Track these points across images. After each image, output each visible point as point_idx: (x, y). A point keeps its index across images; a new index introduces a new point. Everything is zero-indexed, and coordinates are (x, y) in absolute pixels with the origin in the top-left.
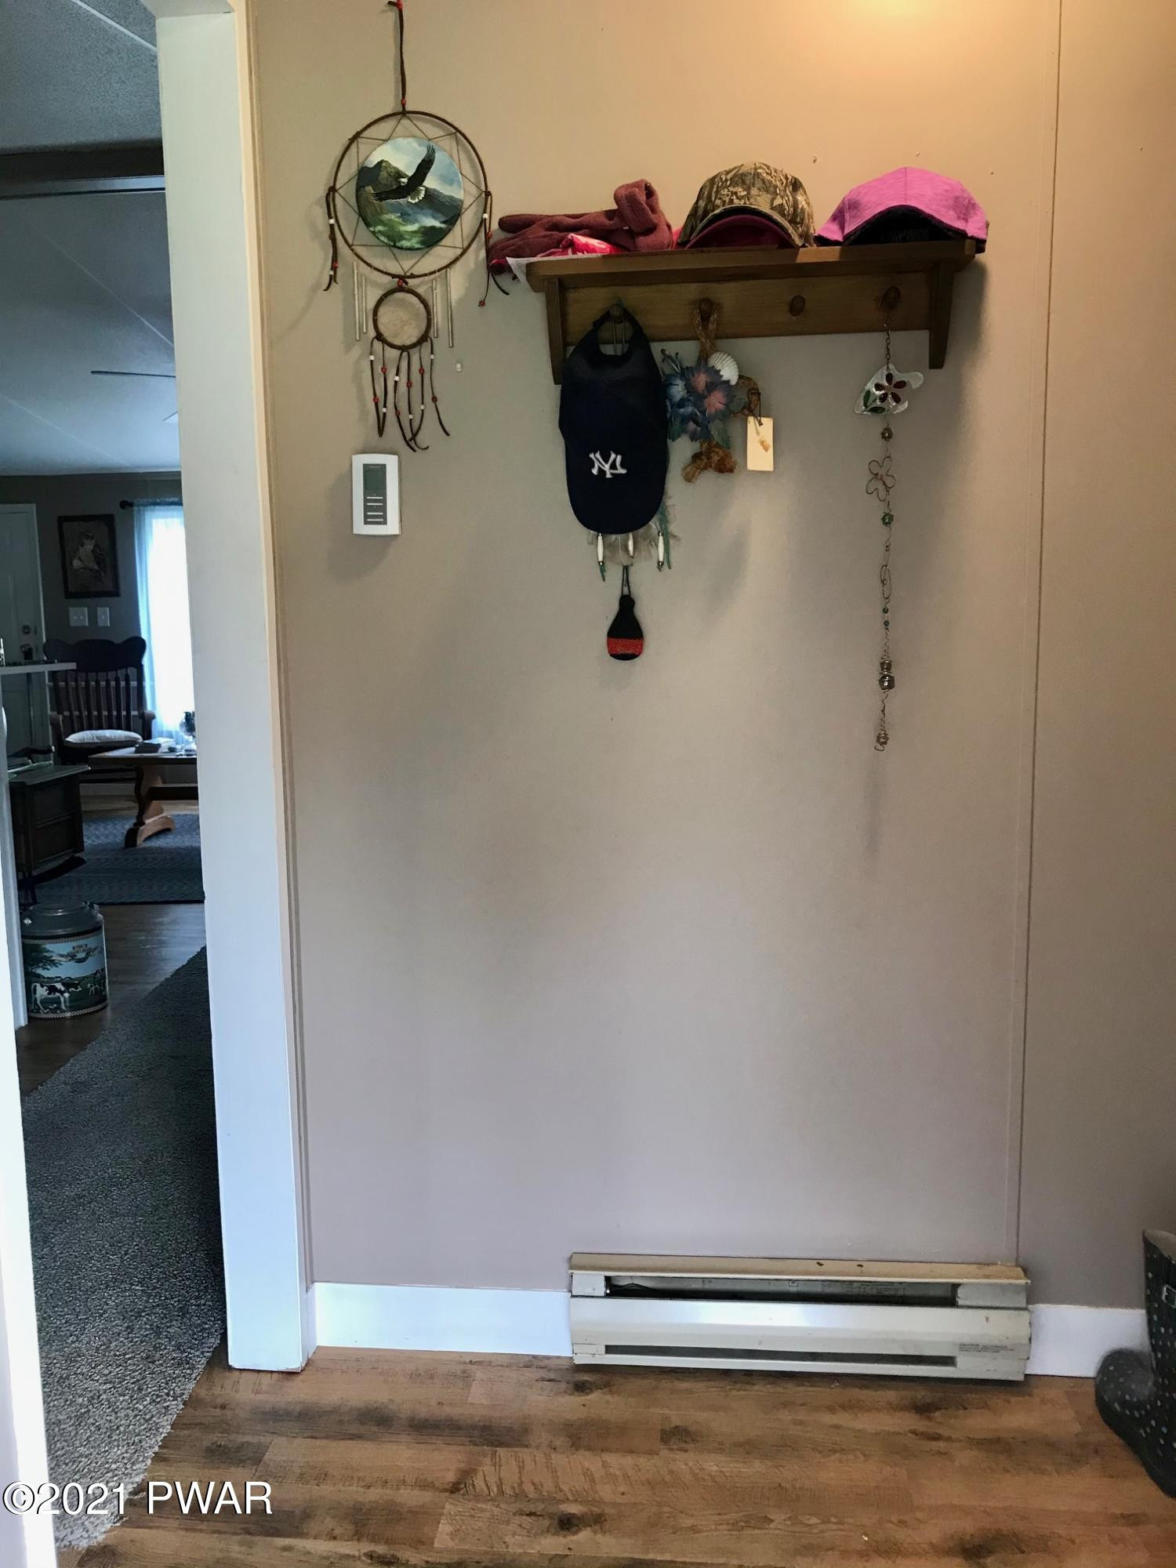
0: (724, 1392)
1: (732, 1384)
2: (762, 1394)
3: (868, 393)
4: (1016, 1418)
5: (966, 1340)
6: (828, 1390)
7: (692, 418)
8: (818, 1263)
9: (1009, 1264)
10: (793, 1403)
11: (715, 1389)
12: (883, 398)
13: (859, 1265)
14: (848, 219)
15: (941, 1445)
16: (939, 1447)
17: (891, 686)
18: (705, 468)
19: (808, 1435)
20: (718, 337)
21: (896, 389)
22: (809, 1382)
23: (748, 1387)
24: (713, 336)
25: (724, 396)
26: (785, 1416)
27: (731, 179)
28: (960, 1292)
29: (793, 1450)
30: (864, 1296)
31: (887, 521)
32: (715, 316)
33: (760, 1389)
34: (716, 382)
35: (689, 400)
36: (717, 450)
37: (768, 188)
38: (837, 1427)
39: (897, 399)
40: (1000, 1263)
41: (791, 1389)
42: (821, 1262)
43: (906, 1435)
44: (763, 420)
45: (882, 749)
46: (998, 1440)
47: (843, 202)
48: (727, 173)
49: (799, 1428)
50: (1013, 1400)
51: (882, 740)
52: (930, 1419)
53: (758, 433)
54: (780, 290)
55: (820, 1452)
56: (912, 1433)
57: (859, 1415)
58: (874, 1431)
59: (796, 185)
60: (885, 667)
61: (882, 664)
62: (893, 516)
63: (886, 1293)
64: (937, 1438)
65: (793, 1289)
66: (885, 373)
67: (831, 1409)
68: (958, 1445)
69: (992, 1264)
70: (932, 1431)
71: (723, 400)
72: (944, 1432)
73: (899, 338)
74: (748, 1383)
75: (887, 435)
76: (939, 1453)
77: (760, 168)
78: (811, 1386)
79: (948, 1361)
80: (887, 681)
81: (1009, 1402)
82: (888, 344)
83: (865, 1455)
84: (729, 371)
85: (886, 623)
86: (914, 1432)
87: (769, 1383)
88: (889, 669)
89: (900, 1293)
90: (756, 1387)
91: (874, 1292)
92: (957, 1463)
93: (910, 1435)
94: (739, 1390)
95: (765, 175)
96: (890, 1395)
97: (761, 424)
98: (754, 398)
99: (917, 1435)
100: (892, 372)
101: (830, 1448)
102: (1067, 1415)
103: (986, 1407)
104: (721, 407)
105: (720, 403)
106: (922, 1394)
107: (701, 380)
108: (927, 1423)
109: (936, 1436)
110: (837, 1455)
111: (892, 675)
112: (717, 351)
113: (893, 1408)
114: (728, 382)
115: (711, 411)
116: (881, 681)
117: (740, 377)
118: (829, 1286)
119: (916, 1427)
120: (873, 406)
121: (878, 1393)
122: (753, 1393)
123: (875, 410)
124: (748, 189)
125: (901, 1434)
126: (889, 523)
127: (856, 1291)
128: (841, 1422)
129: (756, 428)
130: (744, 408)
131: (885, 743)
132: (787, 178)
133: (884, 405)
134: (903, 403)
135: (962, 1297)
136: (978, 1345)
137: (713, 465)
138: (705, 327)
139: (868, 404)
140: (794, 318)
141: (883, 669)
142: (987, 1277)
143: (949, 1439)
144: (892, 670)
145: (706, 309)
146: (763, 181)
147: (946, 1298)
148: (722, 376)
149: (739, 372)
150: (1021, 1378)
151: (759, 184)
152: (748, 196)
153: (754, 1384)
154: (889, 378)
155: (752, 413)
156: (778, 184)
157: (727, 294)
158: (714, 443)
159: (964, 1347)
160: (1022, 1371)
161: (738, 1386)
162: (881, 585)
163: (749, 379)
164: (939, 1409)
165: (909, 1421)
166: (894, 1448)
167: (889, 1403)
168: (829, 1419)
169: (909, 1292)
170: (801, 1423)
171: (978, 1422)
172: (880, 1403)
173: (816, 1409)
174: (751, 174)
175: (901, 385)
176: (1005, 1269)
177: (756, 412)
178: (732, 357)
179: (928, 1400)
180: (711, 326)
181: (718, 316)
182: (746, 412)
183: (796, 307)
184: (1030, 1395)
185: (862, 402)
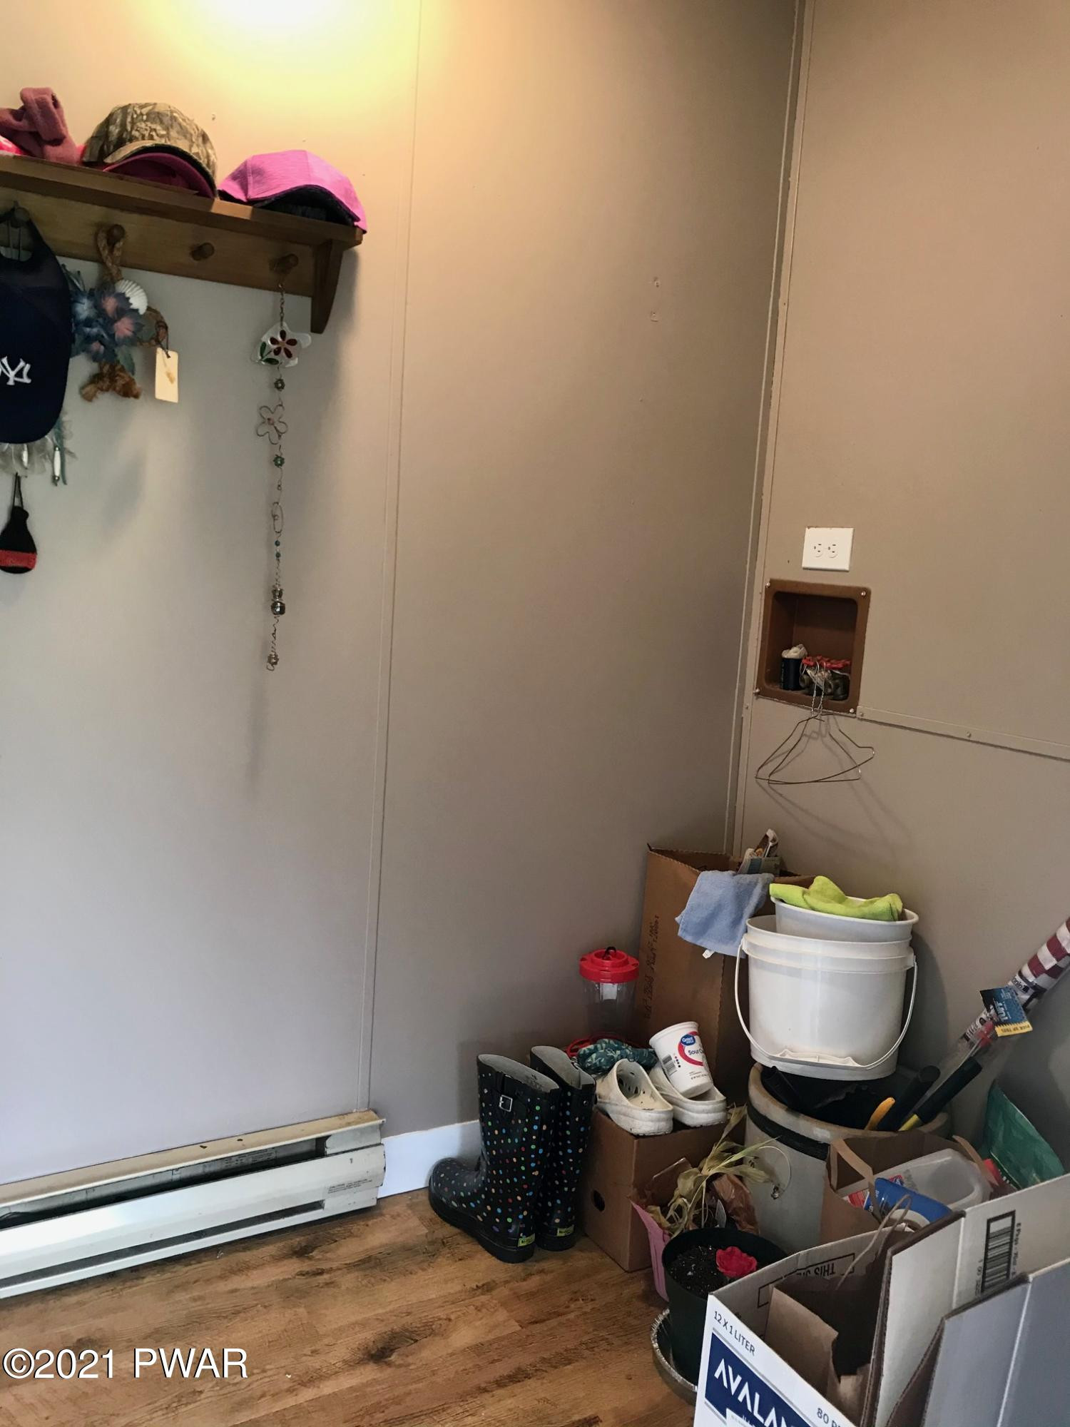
0: (117, 1293)
1: (122, 1283)
2: (154, 1283)
3: (264, 345)
4: (378, 1237)
5: (335, 1183)
6: (215, 1262)
7: (99, 338)
8: (202, 1147)
9: (362, 1110)
10: (188, 1283)
11: (106, 1294)
12: (277, 352)
13: (239, 1140)
14: (251, 182)
15: (326, 1277)
16: (325, 1279)
17: (282, 611)
18: (107, 390)
19: (209, 1306)
20: (124, 265)
21: (290, 346)
22: (194, 1259)
23: (140, 1282)
24: (118, 262)
25: (132, 324)
26: (182, 1296)
27: (148, 114)
28: (328, 1143)
29: (200, 1324)
30: (241, 1167)
31: (279, 462)
32: (121, 243)
33: (150, 1280)
34: (125, 308)
35: (97, 321)
36: (122, 374)
37: (184, 133)
38: (235, 1290)
39: (289, 355)
40: (355, 1111)
41: (181, 1270)
42: (203, 1145)
43: (295, 1278)
44: (170, 353)
45: (272, 668)
46: (369, 1259)
47: (245, 164)
48: (142, 107)
49: (199, 1303)
50: (370, 1223)
51: (273, 660)
52: (310, 1259)
53: (165, 365)
54: (186, 233)
55: (226, 1317)
56: (298, 1275)
57: (249, 1274)
58: (266, 1284)
59: (205, 138)
60: (277, 594)
61: (275, 591)
62: (283, 459)
63: (260, 1160)
64: (321, 1272)
65: (176, 1176)
66: (279, 329)
67: (222, 1277)
68: (340, 1272)
69: (350, 1113)
70: (314, 1268)
71: (131, 327)
72: (325, 1266)
73: (290, 299)
74: (137, 1279)
75: (279, 385)
76: (327, 1284)
77: (176, 112)
78: (199, 1263)
79: (317, 1205)
80: (277, 606)
81: (367, 1225)
82: (283, 303)
83: (265, 1307)
84: (138, 301)
85: (278, 555)
86: (302, 1274)
87: (158, 1272)
88: (280, 596)
89: (273, 1156)
90: (146, 1280)
91: (251, 1160)
92: (343, 1288)
93: (297, 1277)
94: (130, 1287)
95: (181, 120)
96: (271, 1249)
97: (168, 357)
98: (162, 331)
99: (304, 1275)
100: (284, 329)
101: (233, 1312)
102: (414, 1222)
103: (351, 1235)
104: (129, 333)
105: (128, 329)
106: (297, 1241)
107: (110, 304)
108: (307, 1262)
109: (320, 1271)
110: (242, 1315)
111: (283, 602)
112: (122, 279)
113: (277, 1259)
114: (136, 311)
115: (119, 335)
116: (274, 607)
117: (149, 308)
118: (210, 1166)
119: (301, 1269)
120: (269, 356)
121: (260, 1250)
122: (145, 1285)
123: (270, 361)
124: (167, 129)
125: (290, 1279)
126: (281, 465)
127: (233, 1164)
128: (235, 1287)
129: (164, 360)
130: (152, 338)
131: (276, 663)
132: (198, 130)
133: (277, 358)
134: (294, 359)
135: (330, 1147)
136: (343, 1185)
137: (118, 388)
138: (111, 251)
139: (264, 354)
140: (196, 262)
141: (275, 597)
142: (349, 1124)
143: (330, 1270)
144: (283, 597)
145: (113, 235)
146: (180, 124)
147: (317, 1150)
148: (131, 304)
149: (148, 302)
150: (374, 1203)
151: (176, 128)
152: (168, 136)
153: (143, 1278)
154: (283, 334)
155: (159, 343)
156: (192, 132)
157: (132, 224)
158: (119, 367)
159: (333, 1190)
160: (375, 1197)
161: (128, 1284)
162: (272, 520)
163: (155, 311)
164: (316, 1248)
165: (294, 1266)
166: (289, 1294)
167: (273, 1256)
168: (223, 1286)
169: (281, 1154)
170: (200, 1298)
171: (349, 1249)
172: (265, 1258)
173: (208, 1281)
174: (167, 115)
175: (293, 342)
176: (361, 1115)
177: (164, 343)
178: (141, 288)
179: (304, 1244)
180: (117, 253)
181: (124, 244)
182: (153, 342)
183: (200, 252)
184: (382, 1215)
185: (259, 353)
